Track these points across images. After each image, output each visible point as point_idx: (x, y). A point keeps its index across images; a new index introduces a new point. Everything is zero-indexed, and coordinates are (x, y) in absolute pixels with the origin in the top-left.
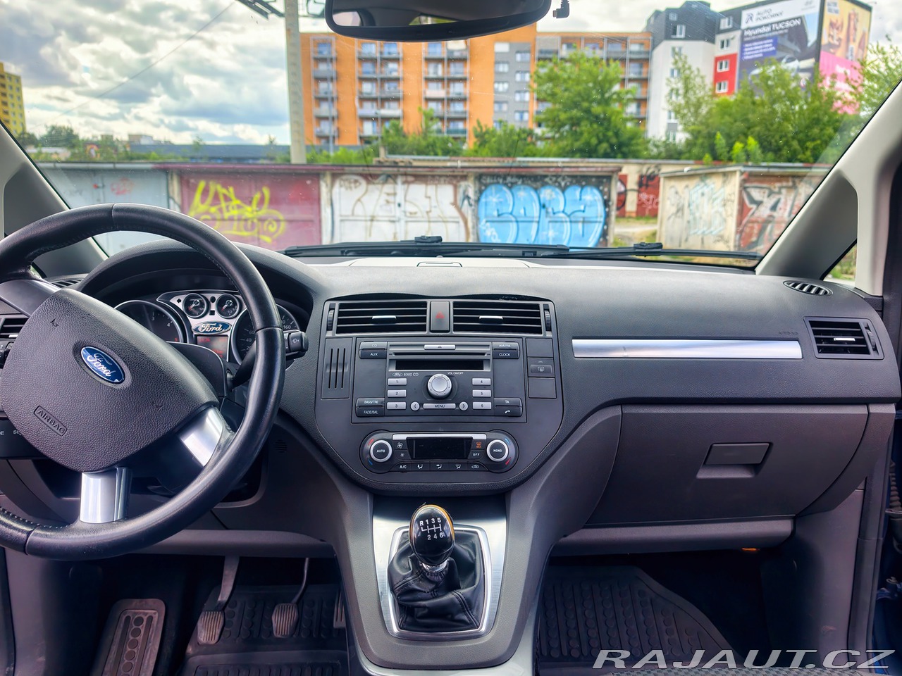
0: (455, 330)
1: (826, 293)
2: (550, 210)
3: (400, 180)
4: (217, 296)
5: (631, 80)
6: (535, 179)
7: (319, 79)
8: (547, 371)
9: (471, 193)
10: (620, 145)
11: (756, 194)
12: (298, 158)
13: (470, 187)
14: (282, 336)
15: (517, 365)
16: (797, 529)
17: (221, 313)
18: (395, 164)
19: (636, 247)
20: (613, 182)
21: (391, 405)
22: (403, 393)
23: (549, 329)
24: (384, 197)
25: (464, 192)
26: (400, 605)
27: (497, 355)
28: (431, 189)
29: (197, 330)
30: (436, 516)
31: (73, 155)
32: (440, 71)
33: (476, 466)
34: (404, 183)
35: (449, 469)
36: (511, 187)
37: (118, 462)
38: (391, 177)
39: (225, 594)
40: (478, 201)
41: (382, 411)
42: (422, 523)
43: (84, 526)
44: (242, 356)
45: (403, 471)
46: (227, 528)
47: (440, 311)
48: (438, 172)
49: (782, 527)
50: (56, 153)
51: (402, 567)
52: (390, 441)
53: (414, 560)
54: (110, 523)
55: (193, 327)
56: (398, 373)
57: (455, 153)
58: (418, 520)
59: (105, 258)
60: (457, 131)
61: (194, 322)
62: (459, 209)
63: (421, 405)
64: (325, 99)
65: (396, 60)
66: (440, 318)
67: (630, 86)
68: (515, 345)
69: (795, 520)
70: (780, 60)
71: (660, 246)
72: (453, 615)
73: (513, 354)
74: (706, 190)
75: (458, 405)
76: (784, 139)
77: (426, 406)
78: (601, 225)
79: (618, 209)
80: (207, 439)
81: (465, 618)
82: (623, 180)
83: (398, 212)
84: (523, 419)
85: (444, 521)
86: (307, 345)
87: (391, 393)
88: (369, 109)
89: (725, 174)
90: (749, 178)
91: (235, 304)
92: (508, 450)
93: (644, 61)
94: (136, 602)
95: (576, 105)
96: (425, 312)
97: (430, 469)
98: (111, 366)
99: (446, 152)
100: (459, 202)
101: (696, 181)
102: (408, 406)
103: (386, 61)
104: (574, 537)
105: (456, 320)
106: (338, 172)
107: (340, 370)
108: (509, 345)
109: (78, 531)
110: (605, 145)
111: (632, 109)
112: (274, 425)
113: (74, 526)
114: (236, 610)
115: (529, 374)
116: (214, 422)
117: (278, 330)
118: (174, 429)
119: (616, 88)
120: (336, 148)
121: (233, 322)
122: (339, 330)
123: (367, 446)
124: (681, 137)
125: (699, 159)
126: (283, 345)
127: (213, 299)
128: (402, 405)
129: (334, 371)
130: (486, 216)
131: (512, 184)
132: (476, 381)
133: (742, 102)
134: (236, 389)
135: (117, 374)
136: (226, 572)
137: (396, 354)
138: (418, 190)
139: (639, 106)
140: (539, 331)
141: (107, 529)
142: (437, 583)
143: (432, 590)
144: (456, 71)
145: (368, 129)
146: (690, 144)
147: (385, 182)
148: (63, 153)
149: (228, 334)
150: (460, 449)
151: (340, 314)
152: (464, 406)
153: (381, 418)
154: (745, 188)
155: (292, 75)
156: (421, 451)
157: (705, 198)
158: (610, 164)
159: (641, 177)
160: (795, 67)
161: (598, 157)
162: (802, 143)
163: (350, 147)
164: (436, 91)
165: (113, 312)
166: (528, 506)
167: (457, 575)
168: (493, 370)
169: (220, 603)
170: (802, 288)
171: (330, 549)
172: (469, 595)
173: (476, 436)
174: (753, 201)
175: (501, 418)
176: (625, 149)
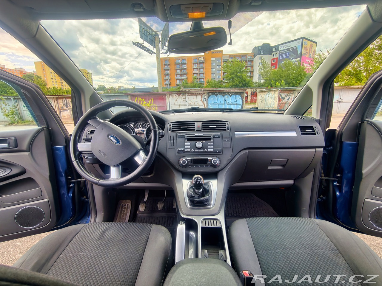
0: (203, 130)
1: (304, 119)
2: (227, 101)
3: (187, 95)
4: (141, 123)
5: (248, 66)
6: (223, 93)
7: (165, 70)
8: (228, 141)
9: (206, 97)
10: (246, 84)
11: (283, 96)
12: (160, 90)
13: (206, 96)
14: (158, 132)
15: (220, 139)
16: (295, 183)
17: (142, 127)
18: (185, 91)
19: (251, 108)
20: (244, 94)
21: (186, 150)
22: (189, 147)
23: (228, 129)
24: (183, 99)
25: (204, 97)
26: (190, 200)
27: (214, 136)
28: (195, 97)
29: (137, 132)
30: (199, 178)
31: (105, 92)
32: (197, 66)
33: (209, 166)
34: (188, 95)
35: (202, 166)
36: (216, 95)
37: (119, 164)
38: (185, 94)
39: (146, 199)
40: (208, 99)
41: (184, 152)
42: (195, 179)
43: (112, 179)
44: (148, 138)
45: (190, 167)
46: (146, 183)
47: (199, 125)
48: (197, 92)
49: (291, 182)
50: (101, 92)
51: (190, 191)
52: (186, 159)
53: (193, 189)
54: (118, 179)
55: (136, 132)
56: (188, 142)
57: (202, 87)
58: (194, 179)
59: (113, 115)
60: (202, 82)
61: (136, 130)
62: (203, 102)
63: (194, 150)
64: (167, 75)
65: (185, 64)
66: (199, 127)
67: (248, 68)
68: (219, 134)
69: (295, 180)
70: (290, 59)
71: (258, 108)
72: (204, 203)
73: (219, 136)
74: (269, 95)
75: (204, 150)
76: (291, 81)
77: (196, 150)
78: (241, 105)
79: (245, 101)
80: (140, 158)
81: (207, 203)
82: (247, 93)
83: (187, 103)
84: (222, 153)
85: (201, 179)
86: (164, 134)
87: (186, 147)
88: (178, 77)
89: (274, 91)
90: (282, 92)
91: (146, 125)
92: (218, 162)
93: (252, 61)
94: (124, 201)
95: (233, 73)
96: (195, 125)
97: (197, 167)
98: (117, 140)
99: (199, 87)
100: (203, 100)
101: (267, 93)
102: (191, 150)
103: (183, 64)
104: (235, 185)
105: (203, 127)
106: (171, 93)
107: (173, 141)
108: (217, 134)
109: (110, 180)
110: (241, 84)
111: (249, 74)
112: (156, 156)
113: (109, 179)
114: (149, 203)
115: (223, 142)
116: (142, 153)
117: (157, 130)
118: (132, 155)
119: (244, 68)
120: (170, 87)
121: (145, 130)
122: (172, 131)
123: (180, 161)
124: (262, 81)
125: (267, 87)
126: (158, 134)
127: (140, 124)
128: (189, 150)
129: (171, 141)
130: (210, 104)
131: (217, 95)
132: (209, 143)
133: (279, 71)
134: (147, 146)
135: (118, 142)
136: (146, 194)
137: (187, 137)
138: (192, 97)
139: (250, 73)
140: (226, 130)
141: (117, 180)
142: (199, 195)
143: (198, 197)
144: (201, 66)
145: (178, 82)
146: (265, 83)
147: (183, 95)
148: (102, 92)
149: (144, 133)
150: (205, 162)
151: (172, 126)
152: (206, 150)
153: (183, 153)
154: (280, 94)
155: (158, 69)
156: (195, 162)
157: (269, 97)
158: (243, 89)
159: (252, 92)
160: (294, 61)
161: (240, 87)
162: (296, 82)
163: (174, 87)
164: (196, 71)
165: (117, 127)
166: (223, 176)
167: (205, 193)
168: (213, 140)
169: (145, 201)
170: (297, 117)
171: (172, 188)
172: (208, 198)
173: (209, 158)
174: (283, 98)
175: (216, 153)
176: (247, 85)
